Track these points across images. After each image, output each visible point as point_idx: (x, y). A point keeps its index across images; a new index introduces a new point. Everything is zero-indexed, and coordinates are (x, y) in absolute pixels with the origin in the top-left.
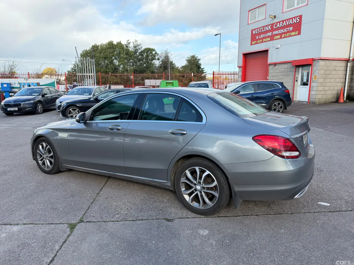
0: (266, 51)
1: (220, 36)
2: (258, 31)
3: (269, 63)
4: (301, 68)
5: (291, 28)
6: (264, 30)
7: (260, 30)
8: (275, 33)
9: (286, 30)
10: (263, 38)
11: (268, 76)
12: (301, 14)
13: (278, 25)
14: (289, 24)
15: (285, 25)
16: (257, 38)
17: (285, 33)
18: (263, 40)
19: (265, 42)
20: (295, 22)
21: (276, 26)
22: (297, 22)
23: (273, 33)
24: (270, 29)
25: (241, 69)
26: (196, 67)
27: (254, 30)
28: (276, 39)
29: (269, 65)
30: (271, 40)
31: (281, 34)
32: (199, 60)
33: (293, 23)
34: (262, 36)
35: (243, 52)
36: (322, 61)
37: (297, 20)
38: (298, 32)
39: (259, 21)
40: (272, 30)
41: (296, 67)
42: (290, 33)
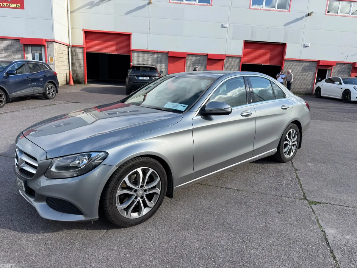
4: (31, 48)
36: (55, 43)
38: (20, 5)
41: (24, 46)
42: (9, 4)
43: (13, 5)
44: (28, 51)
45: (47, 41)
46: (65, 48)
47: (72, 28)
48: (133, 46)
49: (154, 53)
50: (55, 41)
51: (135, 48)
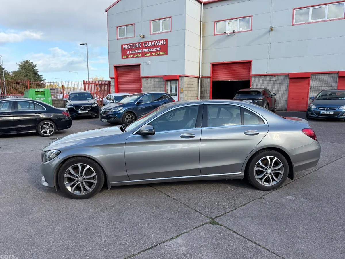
0: (139, 66)
1: (87, 46)
2: (128, 47)
3: (142, 76)
4: (170, 82)
5: (159, 49)
6: (134, 46)
7: (130, 46)
8: (145, 50)
9: (155, 49)
10: (134, 54)
11: (142, 88)
12: (167, 38)
13: (147, 44)
14: (157, 45)
15: (154, 45)
16: (128, 53)
17: (154, 52)
18: (134, 56)
19: (136, 57)
20: (162, 44)
21: (145, 44)
22: (164, 44)
23: (144, 51)
24: (141, 47)
25: (113, 80)
26: (32, 73)
27: (124, 45)
28: (146, 56)
29: (142, 78)
30: (141, 56)
31: (151, 52)
32: (35, 66)
33: (161, 44)
34: (133, 52)
35: (114, 65)
36: (185, 77)
37: (164, 43)
38: (165, 52)
39: (128, 38)
40: (142, 48)
41: (166, 81)
42: (159, 53)
43: (161, 53)
44: (168, 85)
45: (180, 76)
46: (196, 80)
47: (203, 63)
48: (253, 72)
49: (274, 76)
50: (186, 75)
51: (255, 74)
